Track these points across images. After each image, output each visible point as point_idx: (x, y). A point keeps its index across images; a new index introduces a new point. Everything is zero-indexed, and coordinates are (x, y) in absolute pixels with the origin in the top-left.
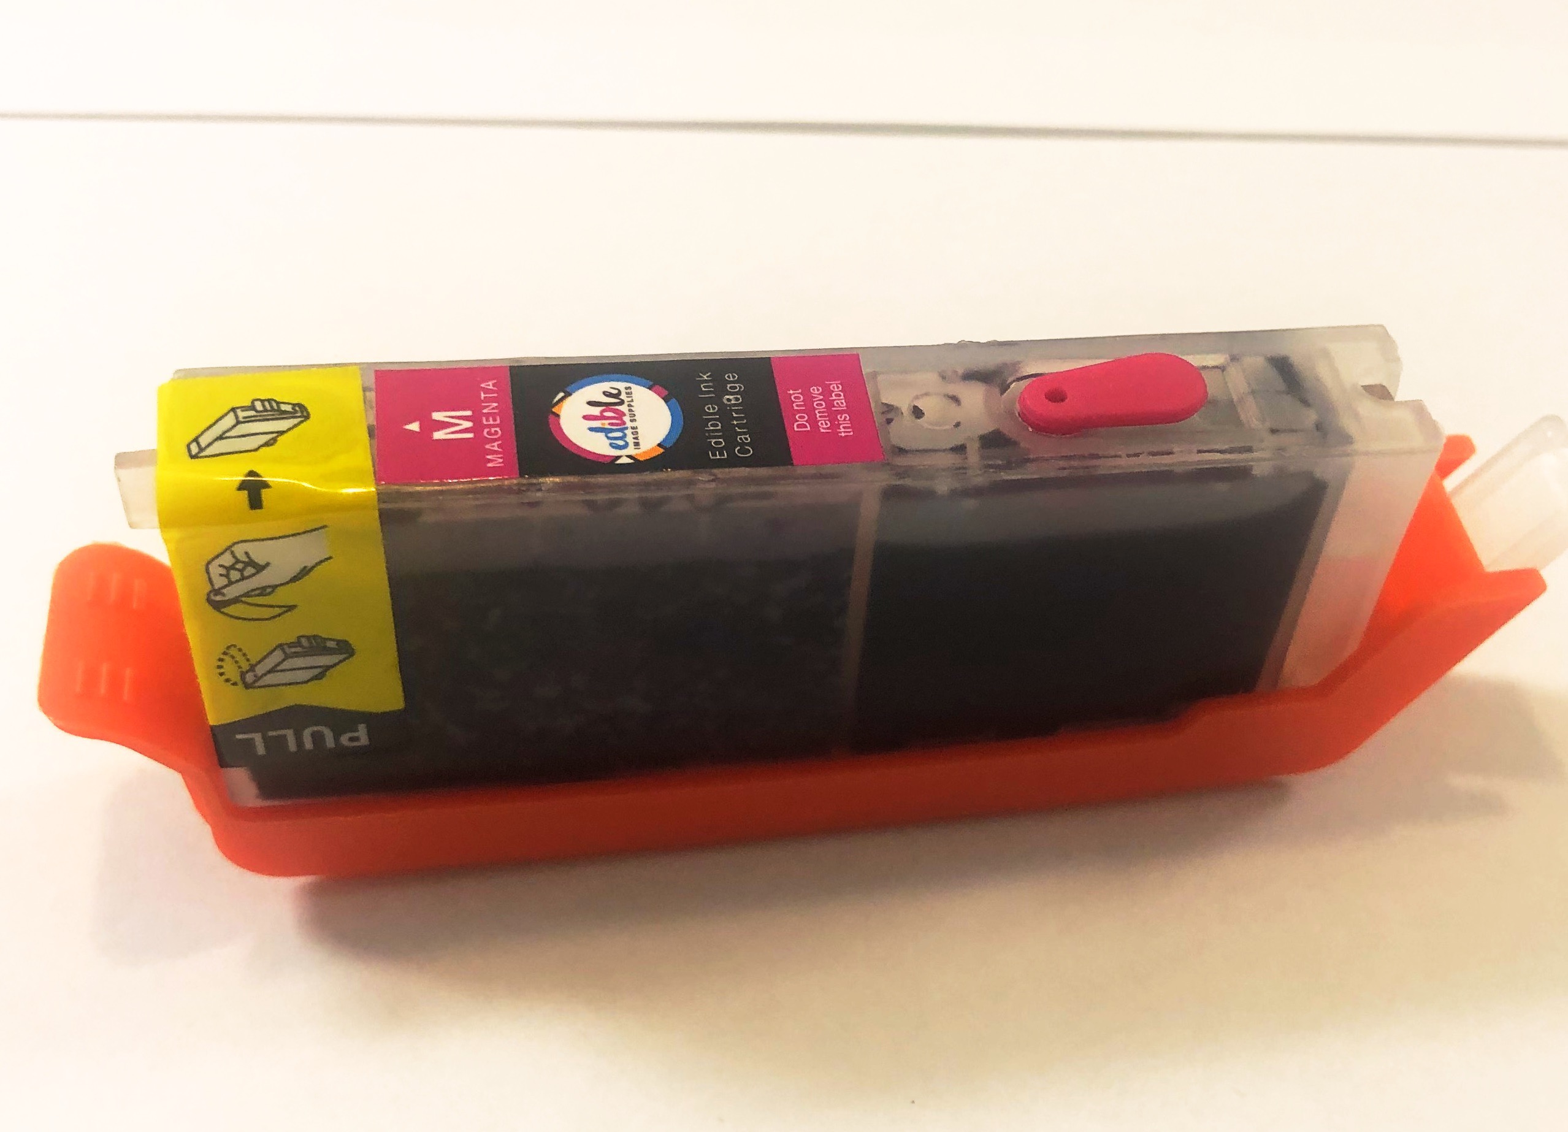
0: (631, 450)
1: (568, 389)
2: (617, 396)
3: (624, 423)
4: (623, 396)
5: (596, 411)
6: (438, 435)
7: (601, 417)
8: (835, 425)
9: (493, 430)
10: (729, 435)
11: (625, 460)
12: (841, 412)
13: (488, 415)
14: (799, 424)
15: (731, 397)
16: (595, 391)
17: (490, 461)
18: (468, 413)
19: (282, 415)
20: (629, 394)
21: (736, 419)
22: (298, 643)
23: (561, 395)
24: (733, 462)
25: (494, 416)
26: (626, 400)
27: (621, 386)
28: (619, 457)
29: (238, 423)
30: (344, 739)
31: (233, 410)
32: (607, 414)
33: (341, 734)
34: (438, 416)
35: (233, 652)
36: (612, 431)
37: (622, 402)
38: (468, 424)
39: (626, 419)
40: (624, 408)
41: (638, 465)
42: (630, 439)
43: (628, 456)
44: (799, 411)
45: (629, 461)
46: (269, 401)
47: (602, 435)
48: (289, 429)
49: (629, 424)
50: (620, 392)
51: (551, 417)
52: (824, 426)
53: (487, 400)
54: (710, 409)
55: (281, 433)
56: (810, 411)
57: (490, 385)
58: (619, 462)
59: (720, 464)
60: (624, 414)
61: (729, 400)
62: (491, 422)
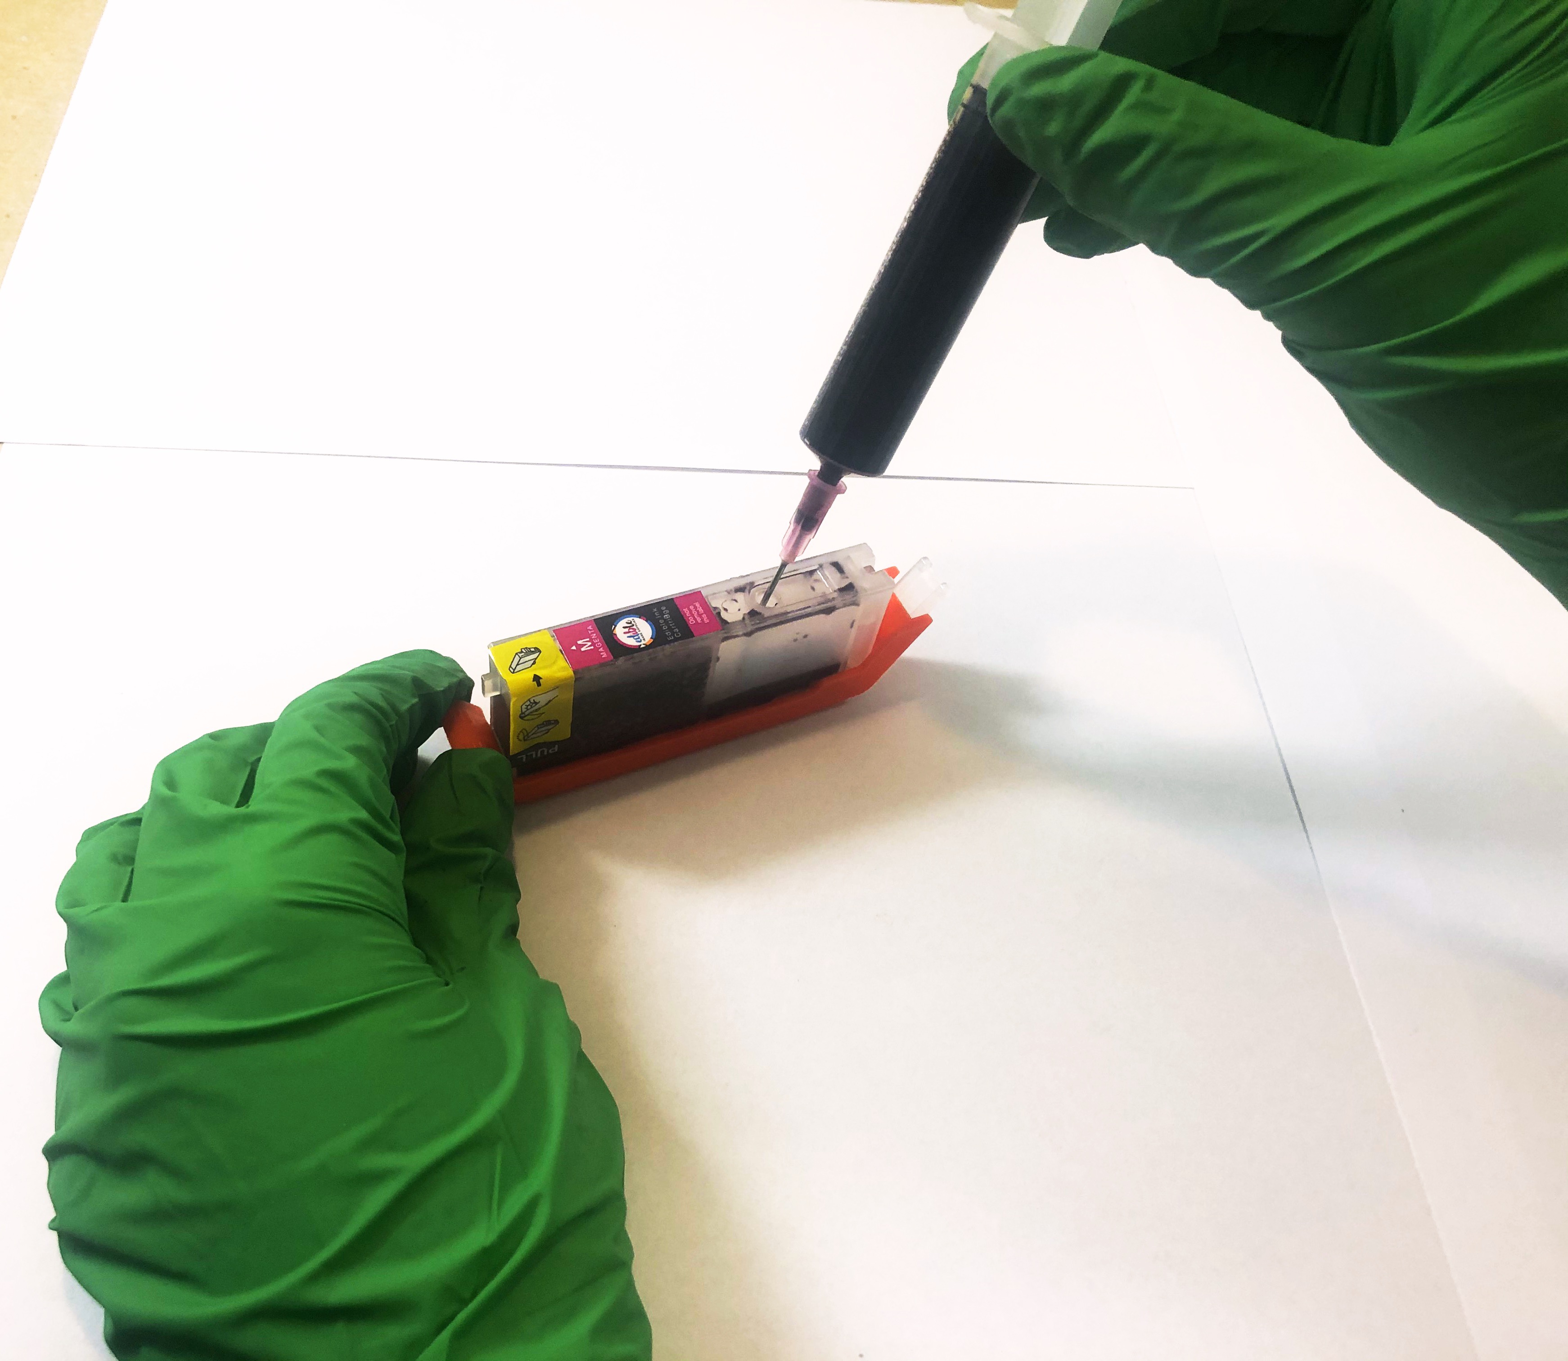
0: (643, 642)
1: (615, 624)
2: (631, 623)
3: (637, 633)
4: (633, 623)
5: (627, 630)
6: (583, 649)
7: (629, 632)
8: (702, 620)
9: (598, 644)
10: (670, 629)
11: (642, 646)
12: (702, 614)
13: (594, 639)
14: (691, 621)
15: (666, 616)
16: (623, 623)
17: (602, 655)
18: (588, 639)
19: (533, 653)
20: (634, 621)
21: (671, 624)
22: (543, 724)
23: (613, 626)
24: (676, 640)
25: (596, 639)
26: (634, 624)
27: (631, 619)
28: (641, 645)
29: (520, 658)
30: (550, 751)
31: (517, 654)
32: (631, 630)
33: (549, 749)
34: (580, 642)
35: (524, 731)
36: (635, 636)
37: (633, 625)
38: (590, 644)
39: (637, 631)
40: (634, 627)
41: (647, 647)
42: (641, 638)
43: (643, 644)
44: (689, 617)
45: (644, 646)
46: (526, 648)
47: (632, 638)
48: (538, 657)
49: (639, 633)
50: (631, 622)
51: (614, 636)
52: (699, 620)
53: (592, 633)
54: (661, 621)
55: (536, 659)
56: (693, 615)
57: (590, 628)
58: (641, 647)
59: (671, 641)
60: (636, 629)
61: (666, 617)
62: (596, 641)
